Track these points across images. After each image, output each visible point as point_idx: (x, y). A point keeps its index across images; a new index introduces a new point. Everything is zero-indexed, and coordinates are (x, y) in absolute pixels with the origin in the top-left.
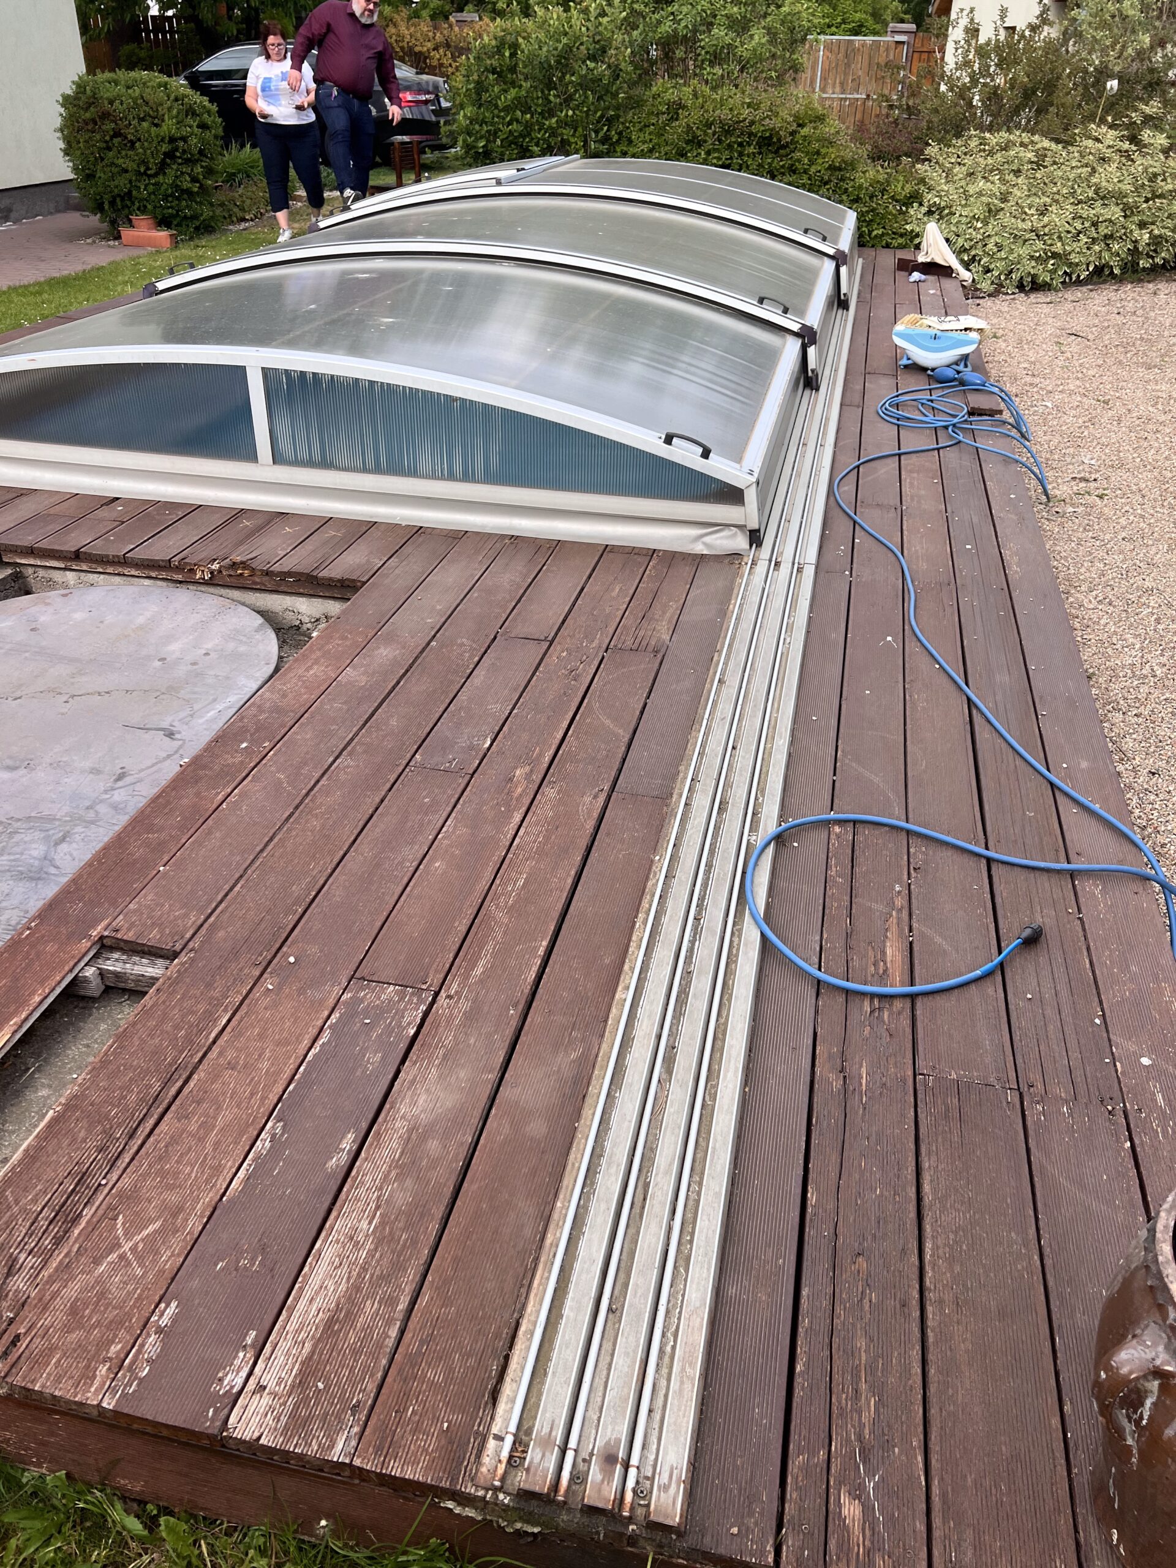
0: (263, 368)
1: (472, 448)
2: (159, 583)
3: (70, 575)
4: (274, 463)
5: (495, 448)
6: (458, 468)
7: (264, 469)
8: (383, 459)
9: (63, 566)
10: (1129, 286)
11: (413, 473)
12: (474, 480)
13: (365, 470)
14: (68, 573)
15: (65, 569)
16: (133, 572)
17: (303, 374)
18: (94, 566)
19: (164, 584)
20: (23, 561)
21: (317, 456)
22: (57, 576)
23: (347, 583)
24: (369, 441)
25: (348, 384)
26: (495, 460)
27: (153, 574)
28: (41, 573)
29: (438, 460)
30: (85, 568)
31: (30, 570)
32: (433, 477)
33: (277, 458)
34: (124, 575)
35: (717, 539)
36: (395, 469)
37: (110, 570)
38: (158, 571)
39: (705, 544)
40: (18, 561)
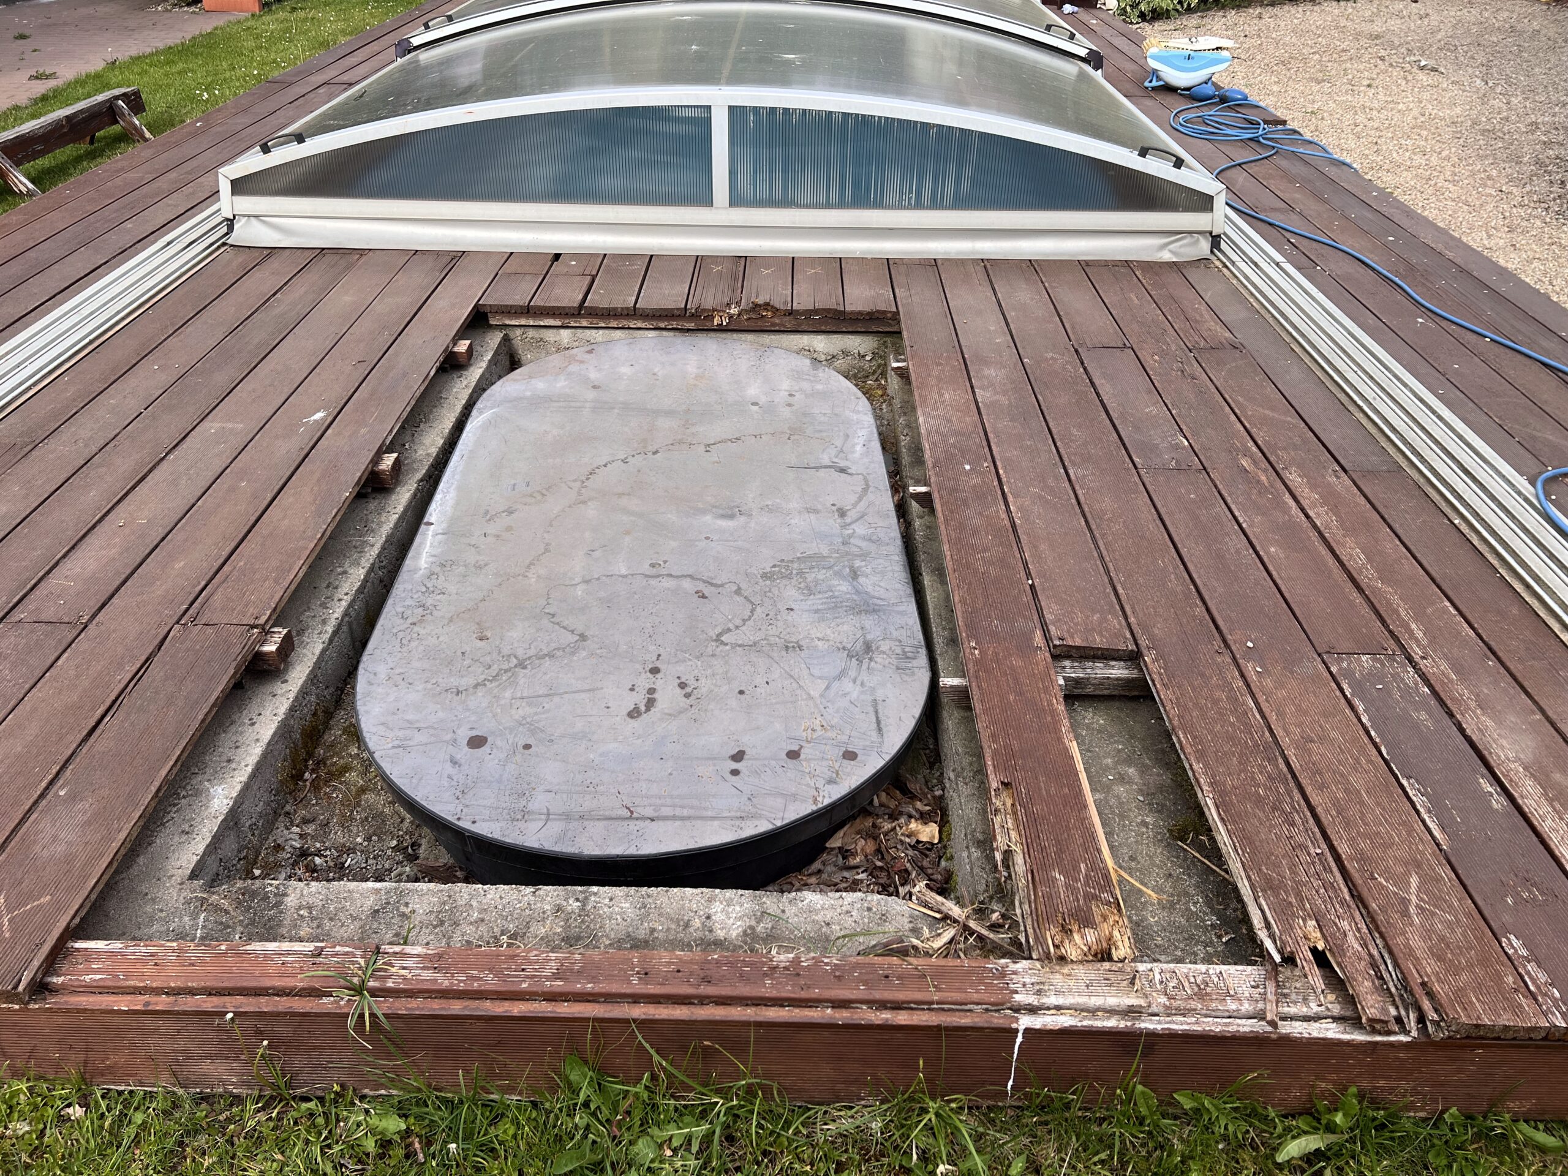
0: (730, 107)
1: (944, 173)
2: (665, 333)
3: (565, 334)
4: (730, 205)
5: (968, 173)
6: (926, 195)
7: (721, 212)
8: (848, 192)
9: (559, 323)
10: (1233, 12)
11: (879, 204)
12: (942, 207)
13: (828, 205)
14: (562, 331)
15: (562, 327)
16: (640, 324)
17: (773, 110)
18: (595, 321)
19: (671, 334)
20: (513, 322)
21: (778, 193)
22: (550, 335)
23: (877, 315)
24: (835, 174)
25: (821, 117)
26: (965, 185)
27: (662, 325)
28: (531, 333)
29: (906, 189)
30: (585, 323)
31: (519, 332)
32: (901, 207)
33: (736, 200)
34: (629, 328)
35: (1181, 247)
36: (861, 201)
37: (614, 324)
38: (669, 321)
39: (1170, 251)
40: (508, 322)
